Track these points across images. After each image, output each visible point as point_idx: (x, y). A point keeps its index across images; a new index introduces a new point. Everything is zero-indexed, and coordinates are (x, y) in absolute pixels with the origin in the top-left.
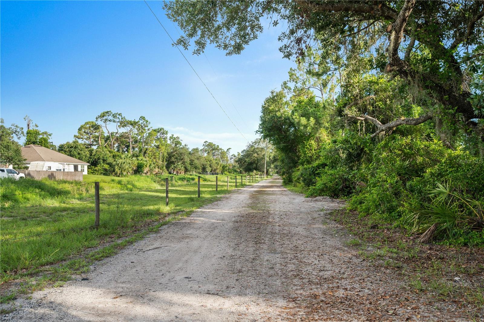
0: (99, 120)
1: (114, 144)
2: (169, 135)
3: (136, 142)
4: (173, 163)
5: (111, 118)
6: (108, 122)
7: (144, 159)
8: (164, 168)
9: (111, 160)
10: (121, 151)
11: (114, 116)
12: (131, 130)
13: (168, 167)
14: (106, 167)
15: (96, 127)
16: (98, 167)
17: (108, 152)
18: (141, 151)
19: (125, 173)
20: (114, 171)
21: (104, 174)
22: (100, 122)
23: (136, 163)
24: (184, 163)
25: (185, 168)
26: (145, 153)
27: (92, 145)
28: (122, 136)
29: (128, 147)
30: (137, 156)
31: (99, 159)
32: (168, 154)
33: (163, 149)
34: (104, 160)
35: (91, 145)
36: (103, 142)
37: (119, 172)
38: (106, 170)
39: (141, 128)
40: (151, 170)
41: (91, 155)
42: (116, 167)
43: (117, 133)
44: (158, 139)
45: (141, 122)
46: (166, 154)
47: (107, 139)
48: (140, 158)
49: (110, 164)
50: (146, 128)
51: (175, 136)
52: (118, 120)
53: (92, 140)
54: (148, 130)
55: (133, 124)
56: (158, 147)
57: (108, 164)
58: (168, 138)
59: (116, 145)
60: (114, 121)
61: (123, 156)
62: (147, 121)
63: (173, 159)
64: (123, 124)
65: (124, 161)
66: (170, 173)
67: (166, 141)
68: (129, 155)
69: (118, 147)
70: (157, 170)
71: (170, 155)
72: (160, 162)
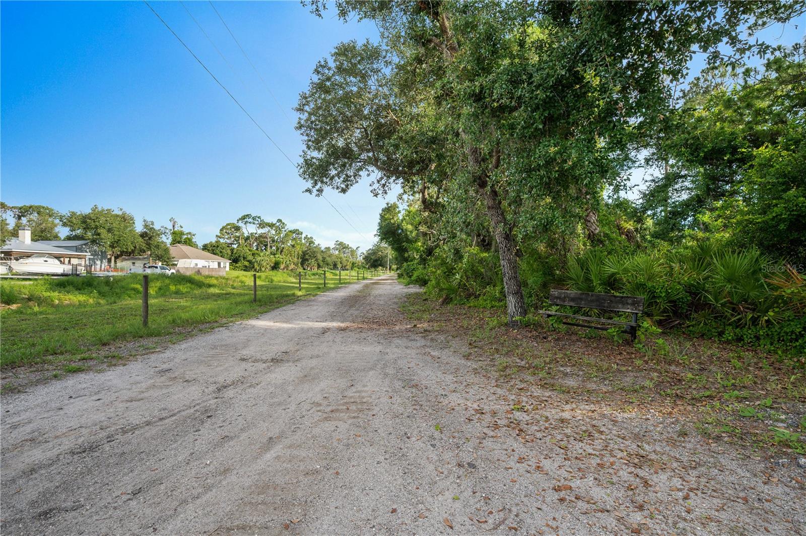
0: (240, 222)
1: (253, 243)
2: (303, 236)
3: (273, 241)
4: (307, 260)
5: (250, 220)
6: (248, 224)
7: (281, 257)
8: (299, 264)
9: (250, 258)
10: (259, 250)
11: (254, 219)
12: (269, 231)
13: (302, 264)
14: (247, 263)
15: (238, 229)
16: (239, 264)
17: (248, 251)
18: (278, 249)
19: (263, 269)
20: (253, 267)
21: (244, 270)
22: (241, 224)
23: (274, 260)
24: (317, 260)
25: (318, 264)
26: (282, 251)
27: (233, 244)
28: (260, 236)
29: (266, 246)
30: (274, 254)
31: (239, 257)
32: (303, 252)
33: (298, 247)
34: (244, 258)
35: (231, 244)
36: (244, 241)
37: (258, 268)
38: (246, 266)
39: (279, 230)
40: (287, 267)
41: (232, 253)
42: (256, 264)
43: (256, 234)
44: (294, 239)
45: (278, 224)
46: (300, 252)
47: (247, 239)
48: (277, 256)
49: (250, 261)
50: (283, 230)
51: (309, 236)
52: (257, 222)
53: (233, 239)
54: (285, 231)
55: (271, 225)
56: (293, 246)
57: (248, 261)
58: (303, 238)
59: (255, 244)
60: (254, 223)
61: (262, 254)
62: (284, 223)
63: (307, 257)
64: (262, 225)
65: (262, 258)
66: (304, 269)
67: (301, 241)
68: (267, 253)
69: (257, 246)
70: (292, 266)
71: (304, 253)
72: (296, 259)
